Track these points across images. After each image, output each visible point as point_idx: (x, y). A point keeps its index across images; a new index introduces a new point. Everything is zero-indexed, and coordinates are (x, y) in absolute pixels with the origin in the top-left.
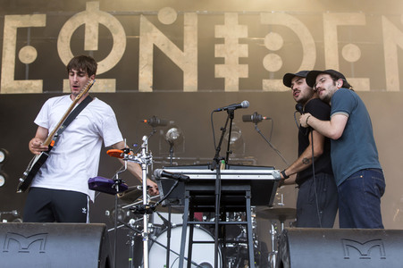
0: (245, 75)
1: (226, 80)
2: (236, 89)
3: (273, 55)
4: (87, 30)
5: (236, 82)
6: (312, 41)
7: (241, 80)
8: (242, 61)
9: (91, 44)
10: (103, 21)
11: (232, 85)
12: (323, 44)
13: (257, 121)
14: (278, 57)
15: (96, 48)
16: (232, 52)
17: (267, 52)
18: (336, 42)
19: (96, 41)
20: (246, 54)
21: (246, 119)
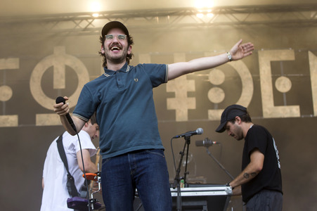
0: (193, 106)
1: (177, 111)
2: (186, 119)
3: (217, 88)
4: (55, 71)
5: (185, 112)
6: (250, 76)
7: (190, 111)
8: (190, 94)
9: (60, 83)
10: (69, 63)
11: (182, 115)
12: (259, 77)
13: (208, 145)
14: (221, 90)
15: (63, 87)
16: (181, 87)
17: (211, 86)
18: (270, 75)
19: (63, 81)
20: (193, 88)
21: (199, 144)
